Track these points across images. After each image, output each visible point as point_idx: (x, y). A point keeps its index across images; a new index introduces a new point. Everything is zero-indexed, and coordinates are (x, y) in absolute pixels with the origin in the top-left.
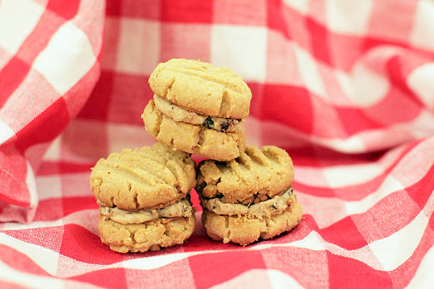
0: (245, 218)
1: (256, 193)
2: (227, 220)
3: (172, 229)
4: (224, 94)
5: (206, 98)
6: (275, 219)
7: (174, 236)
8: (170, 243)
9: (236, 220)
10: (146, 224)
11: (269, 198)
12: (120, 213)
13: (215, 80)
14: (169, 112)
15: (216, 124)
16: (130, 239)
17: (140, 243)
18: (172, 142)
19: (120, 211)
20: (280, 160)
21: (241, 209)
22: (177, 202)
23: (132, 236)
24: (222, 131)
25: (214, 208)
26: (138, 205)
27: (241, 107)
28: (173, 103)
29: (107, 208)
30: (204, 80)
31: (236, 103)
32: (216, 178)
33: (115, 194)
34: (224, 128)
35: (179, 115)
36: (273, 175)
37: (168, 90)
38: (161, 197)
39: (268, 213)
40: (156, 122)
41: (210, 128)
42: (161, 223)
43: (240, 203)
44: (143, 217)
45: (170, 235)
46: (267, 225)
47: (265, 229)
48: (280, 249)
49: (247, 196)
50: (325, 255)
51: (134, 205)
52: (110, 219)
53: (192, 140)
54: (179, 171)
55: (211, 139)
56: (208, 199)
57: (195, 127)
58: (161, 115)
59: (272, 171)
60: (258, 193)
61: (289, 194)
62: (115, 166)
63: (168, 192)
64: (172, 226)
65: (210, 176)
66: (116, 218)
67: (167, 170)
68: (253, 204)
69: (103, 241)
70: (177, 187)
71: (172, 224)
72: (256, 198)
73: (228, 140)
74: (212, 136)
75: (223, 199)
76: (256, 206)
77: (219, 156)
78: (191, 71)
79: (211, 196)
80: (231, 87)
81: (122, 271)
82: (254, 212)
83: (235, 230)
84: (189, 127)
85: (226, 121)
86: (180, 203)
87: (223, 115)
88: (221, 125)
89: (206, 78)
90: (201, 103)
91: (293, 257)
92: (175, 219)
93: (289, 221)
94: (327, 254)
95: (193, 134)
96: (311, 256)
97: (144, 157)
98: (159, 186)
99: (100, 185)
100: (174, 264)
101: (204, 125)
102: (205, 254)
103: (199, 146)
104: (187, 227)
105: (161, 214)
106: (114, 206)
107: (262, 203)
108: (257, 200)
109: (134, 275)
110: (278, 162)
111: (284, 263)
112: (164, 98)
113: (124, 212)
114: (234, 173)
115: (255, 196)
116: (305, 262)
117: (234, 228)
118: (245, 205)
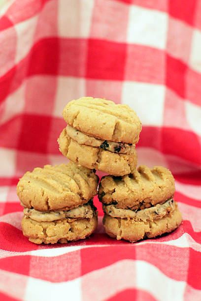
0: (133, 221)
1: (141, 201)
2: (120, 222)
3: (76, 227)
4: (116, 123)
5: (101, 126)
6: (157, 222)
7: (77, 232)
8: (74, 238)
9: (126, 222)
10: (55, 222)
11: (152, 206)
12: (36, 213)
13: (111, 114)
14: (75, 137)
15: (110, 146)
16: (43, 233)
17: (50, 237)
18: (77, 160)
19: (36, 211)
20: (163, 177)
21: (131, 213)
22: (80, 206)
23: (45, 230)
24: (115, 153)
25: (110, 212)
26: (49, 207)
27: (131, 134)
28: (78, 130)
29: (27, 209)
30: (101, 112)
31: (126, 131)
32: (111, 189)
33: (32, 198)
34: (117, 150)
35: (82, 139)
36: (156, 188)
37: (75, 120)
38: (66, 202)
39: (151, 217)
40: (66, 145)
41: (106, 150)
42: (67, 222)
43: (129, 209)
44: (53, 217)
45: (75, 231)
46: (150, 227)
47: (148, 230)
48: (152, 245)
49: (134, 203)
50: (188, 251)
51: (46, 207)
52: (29, 218)
53: (92, 158)
54: (82, 183)
55: (106, 158)
56: (106, 205)
57: (94, 149)
58: (70, 139)
59: (155, 185)
60: (143, 202)
61: (169, 203)
62: (35, 177)
63: (72, 198)
64: (76, 225)
65: (107, 187)
66: (33, 217)
67: (73, 181)
68: (139, 210)
69: (24, 234)
70: (81, 195)
71: (76, 223)
72: (142, 205)
73: (120, 159)
74: (107, 156)
75: (117, 205)
76: (141, 212)
77: (112, 171)
78: (94, 106)
79: (108, 203)
80: (124, 119)
81: (29, 257)
82: (140, 216)
83: (125, 229)
84: (89, 148)
85: (118, 145)
86: (83, 207)
87: (116, 140)
88: (115, 148)
89: (105, 111)
90: (98, 130)
91: (162, 252)
92: (79, 219)
93: (169, 225)
94: (190, 251)
95: (92, 154)
96: (177, 251)
97: (58, 171)
98: (65, 193)
99: (22, 191)
100: (70, 254)
101: (101, 147)
102: (95, 248)
103: (97, 163)
104: (88, 226)
105: (68, 215)
106: (32, 208)
107: (146, 209)
108: (142, 207)
109: (38, 261)
110: (162, 179)
111: (153, 256)
112: (72, 126)
113: (39, 212)
114: (125, 185)
115: (141, 204)
116: (171, 256)
117: (124, 228)
118: (133, 210)
